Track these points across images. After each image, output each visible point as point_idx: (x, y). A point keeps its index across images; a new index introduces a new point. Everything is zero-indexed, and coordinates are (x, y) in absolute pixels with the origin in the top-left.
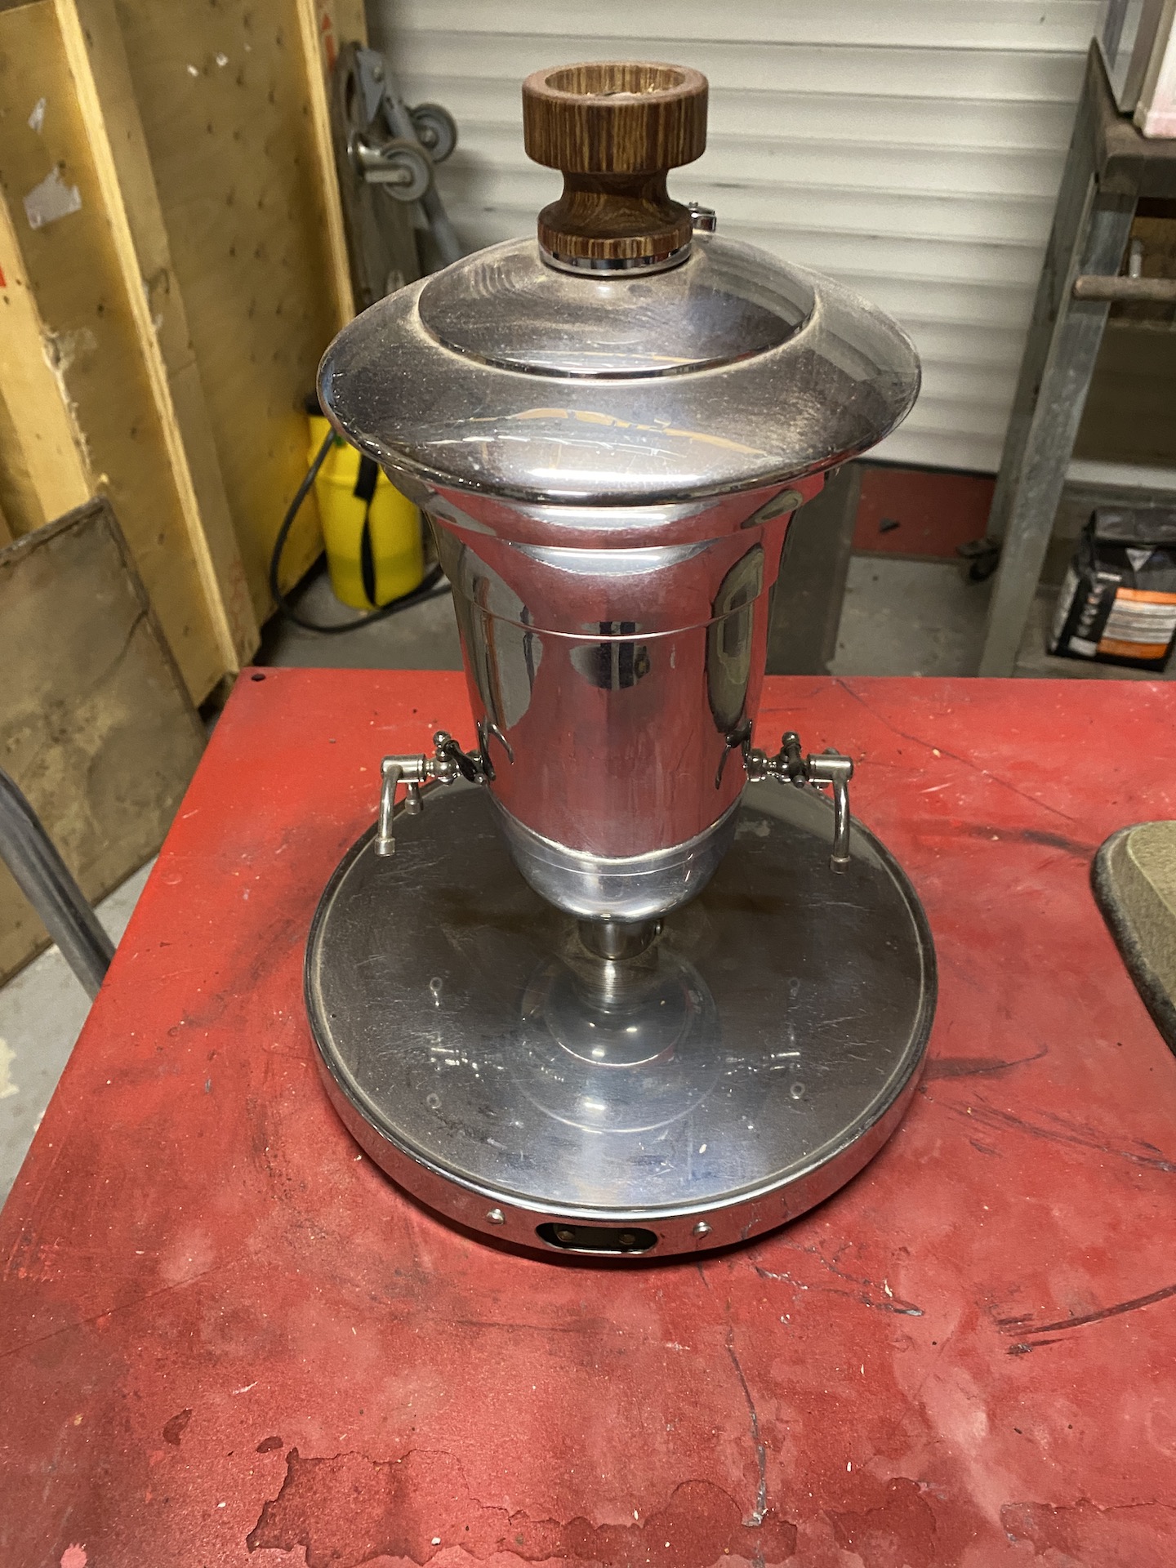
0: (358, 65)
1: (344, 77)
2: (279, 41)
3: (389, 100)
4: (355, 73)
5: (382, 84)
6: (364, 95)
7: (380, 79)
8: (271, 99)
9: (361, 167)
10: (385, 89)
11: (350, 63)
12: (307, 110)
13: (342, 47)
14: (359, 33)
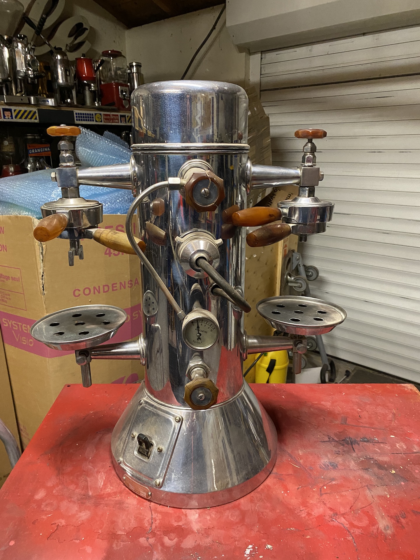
0: (292, 256)
1: (288, 259)
2: (271, 250)
3: (299, 265)
4: (291, 258)
5: (298, 261)
6: (293, 263)
7: (298, 260)
8: (266, 264)
9: (287, 281)
10: (299, 262)
11: (290, 256)
12: (276, 266)
13: (289, 251)
14: (295, 248)
